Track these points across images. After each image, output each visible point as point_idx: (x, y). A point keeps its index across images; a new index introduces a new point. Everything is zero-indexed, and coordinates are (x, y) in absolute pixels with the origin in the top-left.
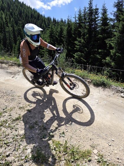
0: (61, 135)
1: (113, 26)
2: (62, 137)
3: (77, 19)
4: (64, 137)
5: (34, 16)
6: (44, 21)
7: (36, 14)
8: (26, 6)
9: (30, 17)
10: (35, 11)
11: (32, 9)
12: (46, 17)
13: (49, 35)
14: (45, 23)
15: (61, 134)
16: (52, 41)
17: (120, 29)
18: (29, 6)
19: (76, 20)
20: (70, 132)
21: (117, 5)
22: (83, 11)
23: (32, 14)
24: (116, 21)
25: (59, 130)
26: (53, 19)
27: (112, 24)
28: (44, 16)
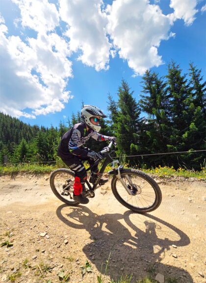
0: (84, 271)
1: (112, 128)
2: (87, 273)
3: (71, 123)
4: (91, 272)
5: (15, 125)
6: (30, 129)
7: (17, 123)
8: (3, 115)
9: (9, 126)
10: (16, 120)
11: (12, 117)
12: (31, 125)
13: (38, 144)
14: (30, 132)
15: (83, 268)
16: (41, 150)
17: (119, 129)
18: (8, 115)
19: (70, 125)
20: (100, 258)
21: (111, 109)
22: (77, 116)
23: (12, 124)
24: (113, 123)
25: (78, 262)
26: (42, 127)
27: (110, 126)
28: (29, 124)
